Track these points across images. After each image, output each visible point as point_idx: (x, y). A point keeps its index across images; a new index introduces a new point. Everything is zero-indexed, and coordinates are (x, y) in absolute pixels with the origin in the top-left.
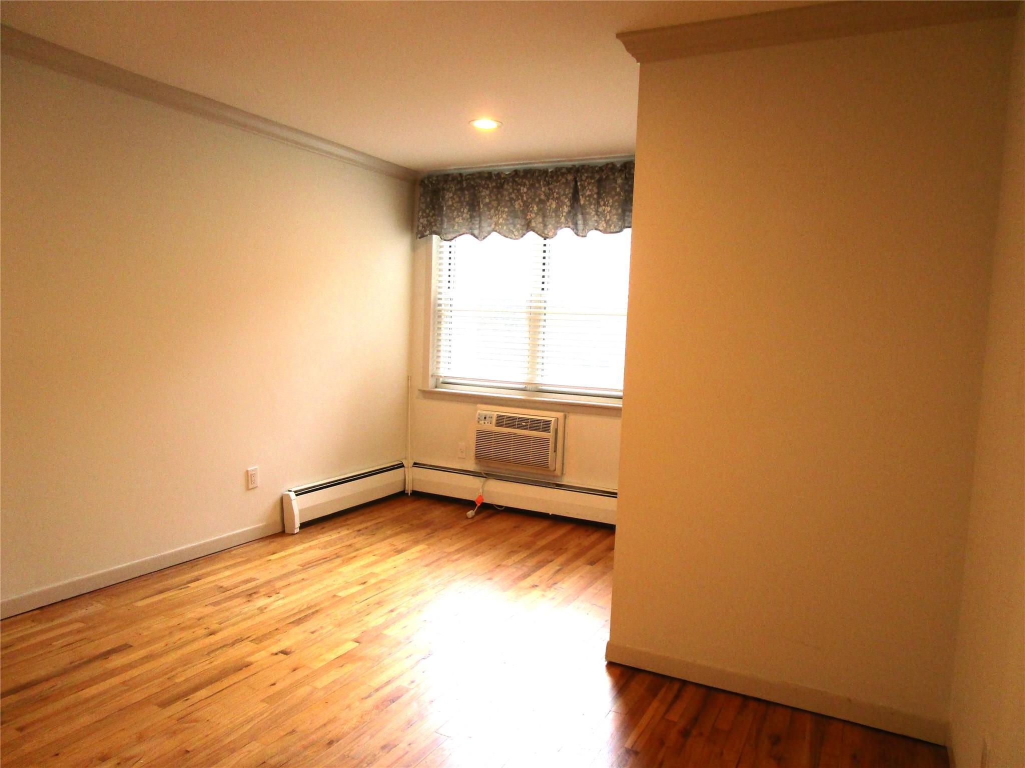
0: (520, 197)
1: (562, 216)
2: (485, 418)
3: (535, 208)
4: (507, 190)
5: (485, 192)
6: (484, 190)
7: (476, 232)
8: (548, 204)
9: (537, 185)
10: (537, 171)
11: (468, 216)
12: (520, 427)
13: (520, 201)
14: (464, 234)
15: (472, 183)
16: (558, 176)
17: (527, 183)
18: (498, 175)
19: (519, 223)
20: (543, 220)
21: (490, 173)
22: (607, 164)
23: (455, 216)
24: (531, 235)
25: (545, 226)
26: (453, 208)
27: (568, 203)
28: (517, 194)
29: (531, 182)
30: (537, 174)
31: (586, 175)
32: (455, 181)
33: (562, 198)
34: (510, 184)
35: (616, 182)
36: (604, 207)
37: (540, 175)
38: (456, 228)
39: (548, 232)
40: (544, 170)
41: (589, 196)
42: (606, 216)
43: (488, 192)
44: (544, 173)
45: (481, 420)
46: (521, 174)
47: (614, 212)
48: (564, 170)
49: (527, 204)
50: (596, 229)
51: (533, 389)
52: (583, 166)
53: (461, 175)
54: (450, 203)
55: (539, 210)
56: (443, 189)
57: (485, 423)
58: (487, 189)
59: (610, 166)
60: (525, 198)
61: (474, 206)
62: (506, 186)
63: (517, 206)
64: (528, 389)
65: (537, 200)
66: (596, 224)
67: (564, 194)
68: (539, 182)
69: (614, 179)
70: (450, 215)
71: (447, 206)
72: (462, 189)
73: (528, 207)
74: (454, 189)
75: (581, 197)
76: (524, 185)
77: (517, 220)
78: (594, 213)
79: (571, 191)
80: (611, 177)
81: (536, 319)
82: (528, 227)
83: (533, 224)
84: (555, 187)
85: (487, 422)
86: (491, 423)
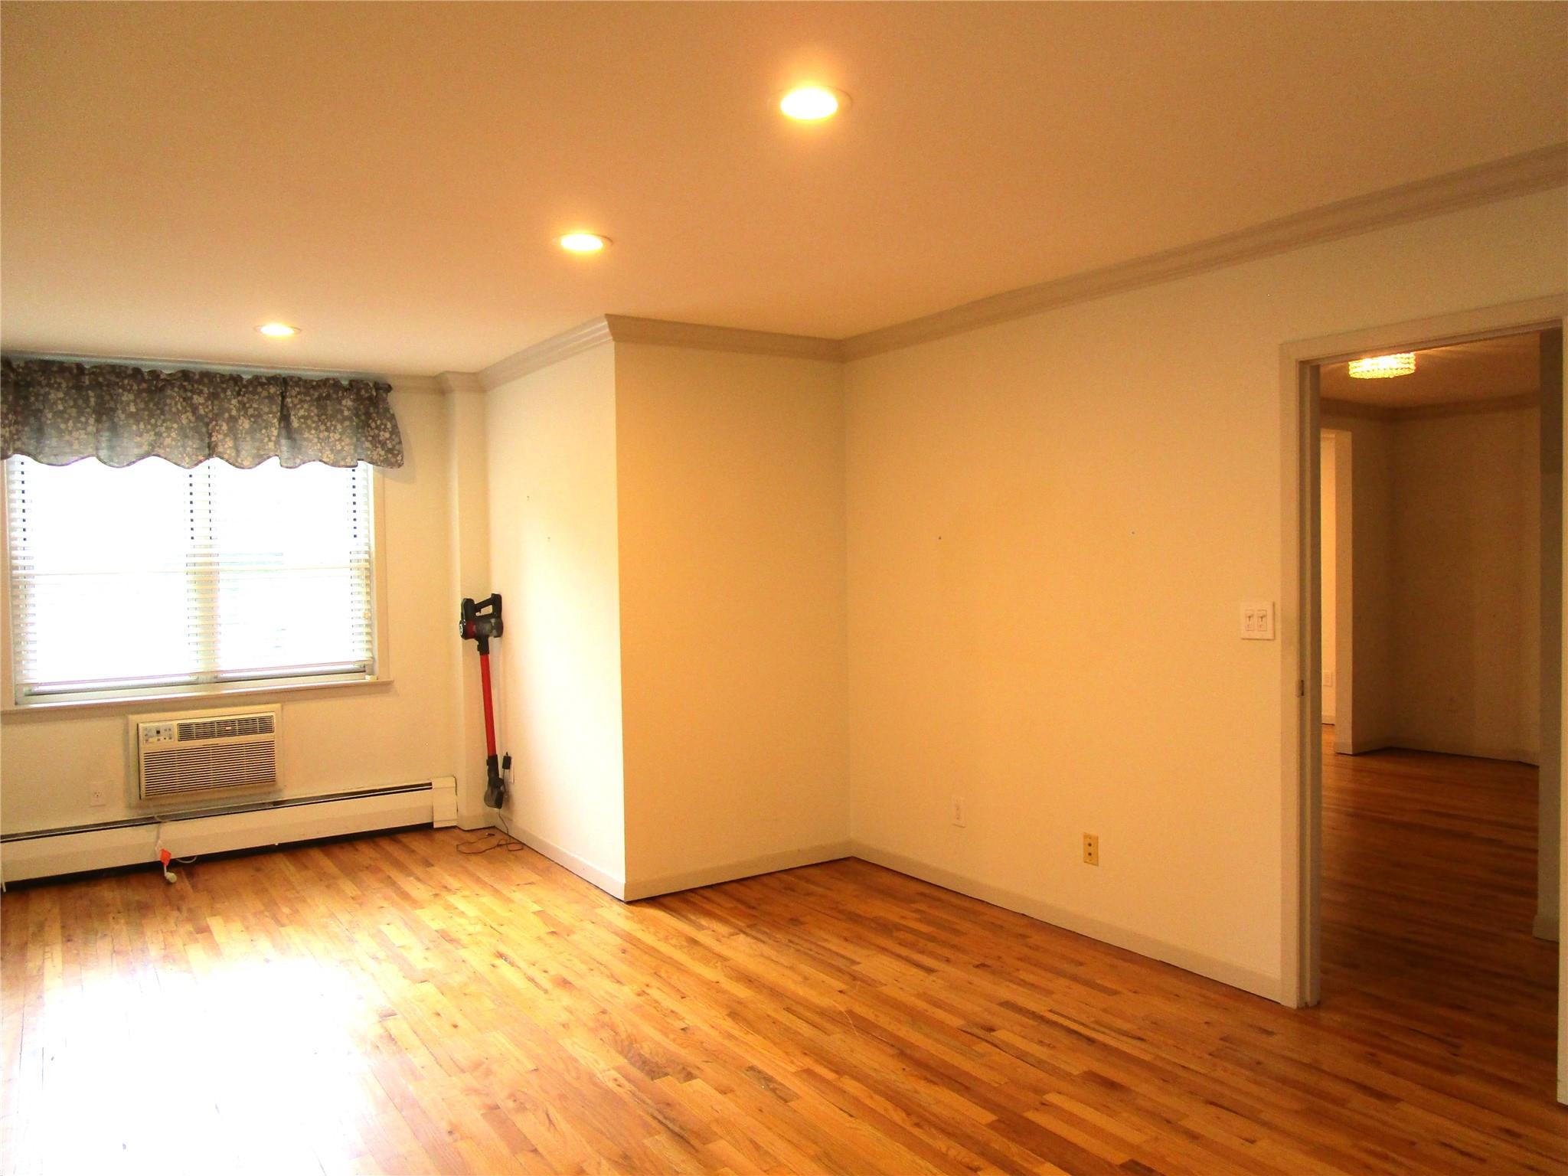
0: (188, 409)
1: (270, 440)
2: (158, 732)
3: (225, 427)
4: (172, 397)
5: (127, 397)
6: (126, 393)
7: (103, 453)
8: (240, 422)
9: (222, 395)
10: (218, 376)
11: (95, 430)
12: (222, 734)
13: (189, 414)
14: (89, 456)
15: (101, 379)
16: (255, 388)
17: (206, 390)
18: (155, 374)
19: (192, 444)
20: (235, 443)
21: (137, 371)
22: (327, 379)
23: (70, 429)
24: (215, 461)
25: (238, 452)
26: (66, 416)
27: (277, 424)
28: (184, 404)
29: (211, 390)
30: (219, 379)
31: (297, 389)
32: (67, 374)
33: (265, 417)
34: (176, 389)
35: (340, 403)
36: (326, 434)
37: (223, 382)
38: (76, 446)
39: (242, 461)
40: (231, 375)
41: (303, 417)
42: (335, 445)
43: (131, 397)
44: (235, 379)
45: (152, 737)
46: (197, 377)
47: (348, 440)
48: (264, 380)
49: (207, 420)
50: (321, 461)
51: (209, 681)
52: (291, 378)
53: (80, 367)
54: (61, 407)
55: (230, 429)
56: (40, 384)
57: (159, 740)
58: (129, 391)
59: (332, 382)
60: (202, 412)
61: (104, 413)
62: (169, 392)
63: (184, 422)
64: (200, 680)
65: (226, 415)
66: (320, 454)
67: (270, 412)
68: (224, 391)
69: (338, 398)
70: (63, 426)
71: (55, 412)
72: (79, 387)
73: (207, 425)
74: (64, 385)
75: (292, 417)
76: (200, 393)
77: (186, 440)
78: (316, 440)
79: (279, 408)
80: (334, 396)
81: (206, 580)
82: (211, 451)
83: (220, 449)
84: (249, 400)
85: (162, 738)
86: (170, 738)
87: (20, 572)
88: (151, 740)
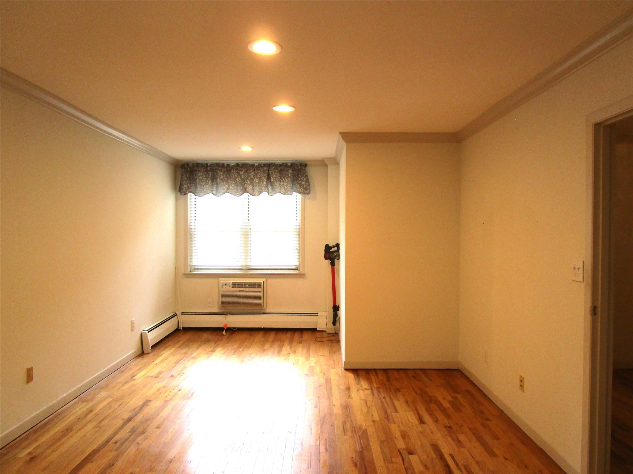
0: (239, 176)
1: (263, 186)
2: (226, 285)
3: (249, 182)
4: (233, 173)
5: (221, 173)
6: (220, 172)
7: (214, 192)
8: (255, 180)
9: (249, 171)
10: (248, 165)
11: (211, 184)
12: (245, 287)
13: (239, 178)
14: (209, 193)
15: (213, 168)
16: (259, 168)
17: (244, 170)
18: (228, 165)
19: (239, 188)
20: (252, 188)
21: (223, 164)
22: (284, 164)
23: (204, 184)
24: (246, 194)
25: (254, 190)
26: (203, 180)
27: (266, 181)
28: (238, 175)
29: (245, 170)
30: (248, 166)
31: (273, 168)
32: (203, 167)
33: (262, 178)
34: (235, 170)
35: (288, 172)
36: (283, 183)
37: (250, 167)
38: (205, 190)
39: (255, 193)
40: (252, 164)
41: (275, 177)
42: (285, 187)
43: (222, 173)
44: (252, 166)
45: (224, 286)
46: (241, 165)
47: (289, 185)
48: (262, 165)
49: (244, 180)
50: (280, 193)
51: (246, 269)
52: (272, 164)
53: (207, 164)
54: (201, 178)
55: (251, 183)
56: (196, 170)
57: (226, 287)
58: (221, 171)
59: (285, 164)
60: (242, 177)
61: (214, 179)
62: (232, 171)
63: (238, 181)
64: (243, 269)
65: (250, 178)
66: (280, 190)
67: (263, 176)
68: (250, 170)
69: (287, 170)
70: (202, 184)
71: (200, 179)
72: (207, 171)
73: (244, 181)
74: (203, 171)
75: (271, 178)
76: (242, 171)
77: (238, 187)
78: (278, 185)
79: (267, 175)
80: (286, 169)
81: (246, 235)
82: (245, 191)
83: (248, 190)
84: (258, 172)
85: (227, 286)
86: (229, 287)
87: (193, 230)
88: (223, 287)
